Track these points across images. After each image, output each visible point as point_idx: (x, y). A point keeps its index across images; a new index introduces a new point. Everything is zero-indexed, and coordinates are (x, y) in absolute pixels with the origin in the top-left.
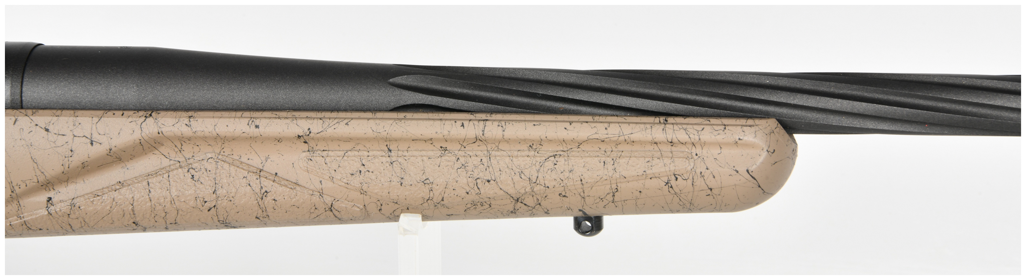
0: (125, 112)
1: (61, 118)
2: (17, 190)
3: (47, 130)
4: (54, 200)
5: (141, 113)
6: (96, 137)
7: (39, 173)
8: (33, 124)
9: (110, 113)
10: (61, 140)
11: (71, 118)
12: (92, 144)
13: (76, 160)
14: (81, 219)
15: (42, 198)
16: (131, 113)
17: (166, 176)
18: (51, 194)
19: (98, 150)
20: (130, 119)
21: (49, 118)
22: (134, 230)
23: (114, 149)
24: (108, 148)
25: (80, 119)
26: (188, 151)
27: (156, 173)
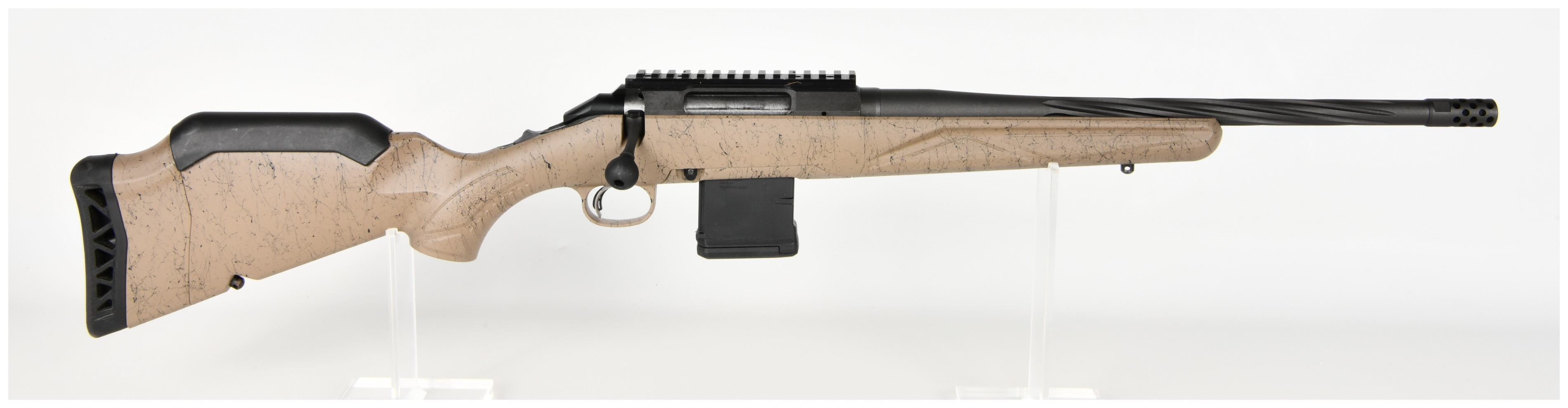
0: (928, 118)
1: (900, 120)
2: (880, 153)
3: (894, 126)
4: (894, 158)
5: (935, 118)
6: (916, 129)
7: (890, 145)
8: (888, 123)
9: (921, 118)
10: (901, 130)
11: (905, 120)
12: (914, 131)
13: (907, 139)
14: (905, 167)
15: (888, 156)
16: (931, 118)
17: (944, 146)
18: (892, 155)
19: (917, 135)
20: (931, 120)
21: (895, 120)
22: (929, 173)
23: (924, 134)
24: (922, 133)
25: (909, 121)
26: (954, 135)
27: (940, 145)
